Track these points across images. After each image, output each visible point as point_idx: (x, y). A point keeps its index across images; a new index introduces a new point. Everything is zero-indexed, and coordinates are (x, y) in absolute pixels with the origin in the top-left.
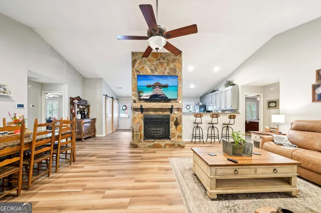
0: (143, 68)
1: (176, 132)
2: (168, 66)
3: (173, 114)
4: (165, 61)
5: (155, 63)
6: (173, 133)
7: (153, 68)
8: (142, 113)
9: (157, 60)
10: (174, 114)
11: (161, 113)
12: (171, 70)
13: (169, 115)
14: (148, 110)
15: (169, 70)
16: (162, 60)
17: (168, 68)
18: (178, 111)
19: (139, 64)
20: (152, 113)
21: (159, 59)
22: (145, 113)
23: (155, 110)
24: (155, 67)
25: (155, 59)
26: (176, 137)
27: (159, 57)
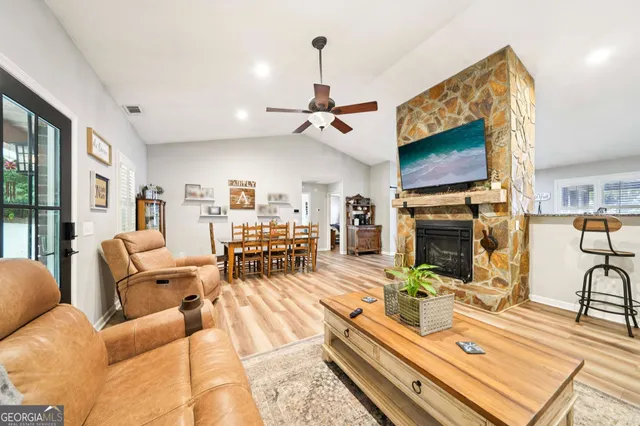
0: (414, 129)
1: (491, 266)
2: (465, 102)
3: (480, 219)
4: (458, 94)
5: (436, 110)
6: (479, 269)
7: (433, 121)
8: (412, 216)
9: (440, 100)
10: (484, 219)
11: (450, 217)
12: (474, 108)
13: (471, 222)
14: (422, 210)
15: (470, 109)
16: (452, 95)
17: (466, 107)
18: (496, 211)
19: (408, 124)
20: (430, 217)
21: (446, 95)
22: (418, 216)
23: (437, 210)
24: (436, 118)
25: (436, 101)
26: (490, 282)
27: (446, 91)
